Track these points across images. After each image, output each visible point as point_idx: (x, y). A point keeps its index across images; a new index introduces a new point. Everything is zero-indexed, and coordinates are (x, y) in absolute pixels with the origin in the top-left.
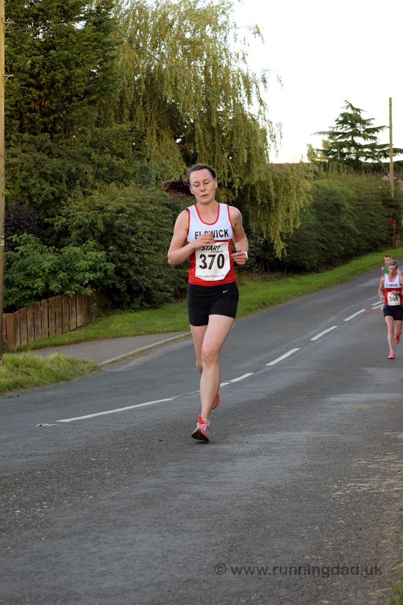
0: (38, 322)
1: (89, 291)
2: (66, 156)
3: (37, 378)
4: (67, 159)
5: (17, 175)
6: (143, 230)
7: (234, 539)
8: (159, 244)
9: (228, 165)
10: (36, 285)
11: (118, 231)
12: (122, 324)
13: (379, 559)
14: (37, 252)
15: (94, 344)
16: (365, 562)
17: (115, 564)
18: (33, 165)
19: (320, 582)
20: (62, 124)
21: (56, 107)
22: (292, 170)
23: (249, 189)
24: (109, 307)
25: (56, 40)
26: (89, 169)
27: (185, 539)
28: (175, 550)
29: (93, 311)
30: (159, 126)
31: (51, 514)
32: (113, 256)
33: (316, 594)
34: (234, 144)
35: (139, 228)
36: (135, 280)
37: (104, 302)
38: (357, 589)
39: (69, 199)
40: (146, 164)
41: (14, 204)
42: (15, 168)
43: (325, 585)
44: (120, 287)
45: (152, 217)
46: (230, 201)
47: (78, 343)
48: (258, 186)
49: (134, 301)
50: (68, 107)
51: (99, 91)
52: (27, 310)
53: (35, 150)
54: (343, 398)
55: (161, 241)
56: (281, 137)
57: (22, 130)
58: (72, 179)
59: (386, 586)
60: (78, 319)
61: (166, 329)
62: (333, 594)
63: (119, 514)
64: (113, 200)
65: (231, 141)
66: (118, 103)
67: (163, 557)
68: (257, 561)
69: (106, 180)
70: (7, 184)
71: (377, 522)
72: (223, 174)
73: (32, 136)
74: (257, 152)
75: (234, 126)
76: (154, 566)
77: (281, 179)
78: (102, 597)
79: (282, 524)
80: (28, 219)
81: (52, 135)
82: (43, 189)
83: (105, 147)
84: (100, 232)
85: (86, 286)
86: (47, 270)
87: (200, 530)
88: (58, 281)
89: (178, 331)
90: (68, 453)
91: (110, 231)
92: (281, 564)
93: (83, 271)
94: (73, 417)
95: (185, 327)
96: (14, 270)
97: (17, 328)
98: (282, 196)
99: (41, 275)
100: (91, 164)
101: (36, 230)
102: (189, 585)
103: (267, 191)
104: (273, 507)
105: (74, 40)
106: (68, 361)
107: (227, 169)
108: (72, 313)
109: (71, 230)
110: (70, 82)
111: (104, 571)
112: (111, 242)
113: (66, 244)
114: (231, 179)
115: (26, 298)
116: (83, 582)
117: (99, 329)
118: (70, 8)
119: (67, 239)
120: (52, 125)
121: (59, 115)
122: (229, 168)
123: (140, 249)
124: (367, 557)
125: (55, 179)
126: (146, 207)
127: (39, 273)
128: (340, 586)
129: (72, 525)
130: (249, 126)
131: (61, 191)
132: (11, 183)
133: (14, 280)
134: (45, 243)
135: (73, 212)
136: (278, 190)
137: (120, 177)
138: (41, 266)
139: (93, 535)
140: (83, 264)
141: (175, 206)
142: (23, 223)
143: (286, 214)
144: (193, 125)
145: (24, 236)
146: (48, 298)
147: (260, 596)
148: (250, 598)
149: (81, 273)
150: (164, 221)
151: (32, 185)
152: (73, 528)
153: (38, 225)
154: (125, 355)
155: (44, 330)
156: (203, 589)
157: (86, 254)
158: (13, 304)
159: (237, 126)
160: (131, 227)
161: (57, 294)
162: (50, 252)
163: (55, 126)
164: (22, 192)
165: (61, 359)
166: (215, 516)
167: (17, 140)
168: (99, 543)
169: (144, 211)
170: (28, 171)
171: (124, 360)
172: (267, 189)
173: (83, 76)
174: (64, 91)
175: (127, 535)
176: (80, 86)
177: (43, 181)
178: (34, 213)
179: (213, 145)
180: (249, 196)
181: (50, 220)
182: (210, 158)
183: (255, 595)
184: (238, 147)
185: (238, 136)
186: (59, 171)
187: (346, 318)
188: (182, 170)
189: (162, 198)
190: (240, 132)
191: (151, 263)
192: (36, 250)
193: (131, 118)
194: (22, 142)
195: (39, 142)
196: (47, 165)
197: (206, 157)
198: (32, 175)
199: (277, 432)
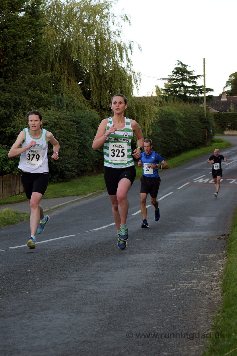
2: (14, 92)
4: (14, 93)
6: (59, 135)
7: (112, 317)
8: (68, 144)
9: (109, 97)
13: (197, 328)
16: (188, 330)
17: (41, 332)
19: (162, 341)
20: (11, 73)
21: (8, 62)
22: (147, 101)
25: (7, 23)
26: (27, 99)
27: (83, 317)
28: (77, 324)
30: (68, 74)
31: (4, 302)
33: (159, 349)
34: (113, 85)
36: (54, 165)
38: (183, 346)
39: (15, 117)
40: (60, 97)
43: (165, 343)
45: (65, 128)
47: (21, 202)
49: (54, 177)
50: (15, 63)
51: (33, 54)
54: (176, 234)
55: (70, 142)
56: (140, 81)
58: (17, 105)
59: (200, 344)
60: (21, 188)
61: (72, 194)
62: (169, 349)
63: (44, 302)
65: (111, 83)
66: (44, 60)
67: (70, 328)
68: (125, 329)
69: (37, 106)
71: (196, 306)
72: (106, 103)
75: (113, 75)
76: (64, 333)
77: (140, 106)
78: (33, 351)
79: (140, 308)
81: (5, 79)
83: (37, 86)
86: (2, 159)
87: (92, 312)
88: (8, 165)
89: (80, 195)
92: (139, 331)
94: (17, 246)
95: (84, 193)
98: (141, 116)
100: (29, 96)
102: (85, 344)
103: (132, 113)
104: (135, 298)
105: (18, 23)
106: (15, 213)
107: (109, 99)
108: (17, 184)
109: (16, 135)
110: (15, 48)
111: (34, 336)
116: (22, 343)
118: (16, 4)
120: (5, 73)
121: (9, 67)
124: (189, 327)
125: (7, 105)
126: (61, 122)
128: (173, 344)
129: (15, 309)
130: (121, 74)
131: (11, 112)
134: (1, 143)
135: (18, 125)
136: (139, 112)
137: (45, 104)
139: (28, 315)
141: (77, 121)
143: (143, 126)
144: (88, 74)
146: (2, 176)
147: (127, 350)
148: (121, 351)
150: (71, 130)
152: (16, 310)
154: (48, 209)
156: (93, 346)
159: (114, 75)
161: (8, 173)
162: (4, 148)
163: (7, 74)
165: (10, 211)
166: (100, 303)
168: (32, 319)
169: (59, 124)
171: (47, 212)
172: (132, 112)
173: (23, 44)
174: (12, 53)
175: (49, 315)
176: (22, 50)
179: (100, 86)
181: (4, 129)
182: (98, 93)
183: (124, 349)
184: (115, 87)
185: (115, 80)
186: (9, 100)
187: (178, 188)
188: (82, 100)
189: (70, 117)
190: (116, 78)
191: (63, 155)
193: (52, 69)
196: (2, 97)
197: (96, 93)
199: (137, 254)
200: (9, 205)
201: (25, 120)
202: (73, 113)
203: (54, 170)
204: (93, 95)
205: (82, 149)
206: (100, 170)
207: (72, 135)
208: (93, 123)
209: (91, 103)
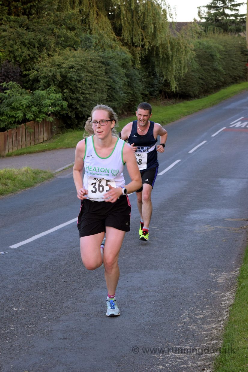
0: (20, 138)
1: (51, 119)
2: (38, 31)
3: (12, 187)
5: (7, 43)
6: (86, 79)
8: (96, 88)
9: (142, 34)
10: (18, 115)
11: (70, 80)
12: (72, 139)
14: (18, 93)
15: (53, 153)
18: (17, 37)
20: (36, 9)
22: (182, 37)
23: (155, 49)
24: (65, 127)
26: (52, 40)
29: (54, 130)
30: (98, 8)
32: (67, 96)
34: (145, 21)
35: (83, 78)
36: (80, 111)
37: (61, 124)
39: (39, 59)
40: (88, 36)
41: (4, 62)
42: (5, 38)
44: (71, 115)
45: (92, 70)
46: (143, 56)
47: (44, 151)
48: (161, 47)
49: (80, 123)
52: (12, 130)
53: (18, 27)
55: (98, 85)
56: (176, 15)
57: (10, 14)
58: (42, 46)
60: (44, 136)
64: (67, 59)
65: (143, 18)
69: (63, 46)
72: (138, 39)
73: (16, 17)
74: (160, 25)
75: (145, 8)
77: (175, 43)
80: (14, 72)
81: (29, 17)
82: (23, 52)
83: (62, 24)
84: (58, 80)
85: (49, 115)
86: (25, 106)
88: (31, 112)
91: (65, 80)
93: (47, 106)
96: (4, 105)
97: (6, 142)
98: (175, 53)
99: (21, 108)
100: (54, 35)
101: (18, 79)
103: (166, 50)
106: (34, 172)
107: (141, 36)
108: (41, 131)
109: (40, 79)
112: (66, 87)
113: (37, 88)
114: (143, 43)
115: (11, 123)
117: (57, 142)
119: (38, 84)
120: (29, 9)
121: (33, 4)
122: (142, 36)
123: (84, 91)
125: (31, 45)
126: (88, 64)
127: (19, 107)
130: (155, 9)
131: (34, 53)
132: (2, 48)
133: (4, 112)
134: (23, 87)
135: (42, 68)
136: (173, 49)
137: (72, 44)
138: (22, 102)
140: (48, 102)
141: (106, 62)
142: (10, 74)
143: (178, 65)
144: (119, 7)
145: (10, 83)
146: (25, 122)
150: (100, 72)
151: (17, 49)
153: (20, 75)
155: (23, 143)
157: (49, 95)
158: (3, 127)
159: (147, 9)
160: (78, 78)
161: (31, 120)
162: (27, 93)
163: (31, 10)
164: (10, 54)
165: (29, 172)
169: (86, 67)
170: (14, 41)
171: (70, 168)
172: (166, 48)
177: (23, 47)
178: (17, 68)
179: (132, 21)
180: (155, 53)
181: (27, 72)
182: (130, 29)
184: (147, 23)
185: (148, 15)
186: (33, 40)
187: (213, 134)
188: (113, 38)
189: (98, 58)
190: (149, 13)
191: (91, 100)
192: (18, 92)
193: (80, 3)
194: (10, 21)
195: (20, 21)
196: (25, 37)
197: (128, 28)
198: (16, 43)
199: (143, 269)
200: (32, 155)
201: (50, 62)
202: (101, 54)
203: (81, 116)
204: (124, 31)
205: (111, 92)
206: (131, 111)
207: (100, 78)
208: (124, 62)
209: (122, 40)
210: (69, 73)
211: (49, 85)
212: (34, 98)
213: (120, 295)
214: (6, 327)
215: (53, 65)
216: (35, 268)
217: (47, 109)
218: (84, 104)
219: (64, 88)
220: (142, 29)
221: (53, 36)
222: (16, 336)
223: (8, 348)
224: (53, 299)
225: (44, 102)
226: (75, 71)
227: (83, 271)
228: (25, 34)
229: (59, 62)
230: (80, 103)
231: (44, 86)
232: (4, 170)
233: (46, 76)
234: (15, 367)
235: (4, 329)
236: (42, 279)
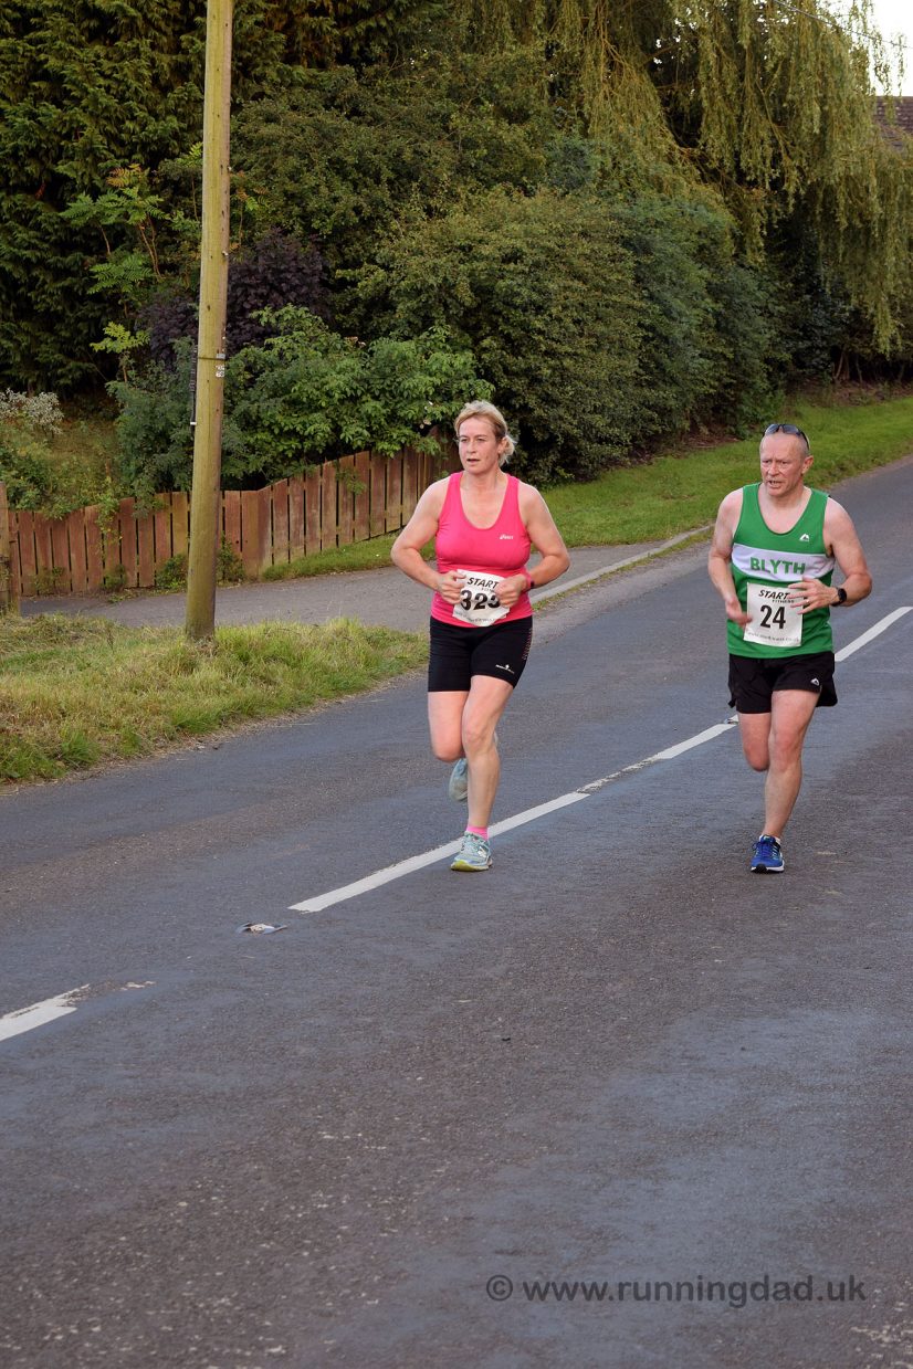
0: (315, 513)
1: (432, 445)
2: (391, 121)
3: (290, 691)
4: (395, 127)
5: (277, 165)
6: (563, 301)
8: (598, 334)
9: (774, 137)
10: (311, 429)
11: (504, 303)
14: (316, 349)
18: (314, 142)
20: (386, 43)
23: (821, 196)
26: (442, 157)
30: (616, 43)
32: (491, 362)
34: (789, 90)
35: (554, 297)
36: (540, 417)
39: (395, 225)
40: (577, 141)
41: (267, 233)
42: (272, 148)
45: (586, 270)
46: (775, 222)
48: (842, 188)
49: (537, 463)
50: (400, 3)
52: (288, 484)
53: (320, 106)
55: (606, 325)
56: (902, 71)
57: (291, 58)
58: (405, 176)
60: (407, 506)
61: (607, 536)
64: (496, 228)
65: (781, 79)
69: (482, 177)
70: (254, 186)
72: (760, 159)
73: (314, 71)
74: (843, 107)
75: (791, 47)
77: (897, 173)
80: (300, 270)
81: (361, 70)
82: (336, 200)
83: (482, 98)
84: (462, 305)
85: (425, 432)
86: (337, 395)
88: (361, 419)
89: (635, 542)
90: (276, 1096)
91: (486, 301)
93: (418, 398)
95: (648, 532)
96: (261, 390)
97: (267, 526)
98: (896, 213)
99: (324, 404)
100: (448, 139)
101: (316, 296)
103: (861, 199)
106: (368, 639)
107: (772, 146)
108: (391, 494)
109: (395, 299)
112: (488, 328)
113: (384, 330)
114: (778, 171)
115: (287, 456)
119: (387, 318)
120: (362, 43)
121: (377, 22)
122: (777, 142)
123: (555, 346)
125: (365, 174)
126: (572, 246)
127: (318, 400)
130: (827, 47)
131: (376, 204)
132: (262, 184)
133: (262, 416)
134: (336, 327)
135: (403, 257)
136: (889, 198)
137: (515, 171)
138: (323, 384)
140: (421, 382)
141: (640, 240)
142: (287, 281)
144: (694, 38)
145: (287, 312)
146: (338, 457)
149: (416, 403)
150: (614, 277)
151: (313, 188)
153: (323, 283)
155: (325, 531)
157: (427, 357)
158: (257, 470)
159: (799, 47)
160: (535, 296)
161: (359, 449)
162: (345, 349)
163: (368, 46)
164: (287, 204)
165: (352, 635)
167: (279, 80)
169: (565, 256)
170: (303, 156)
172: (861, 195)
177: (337, 181)
178: (313, 255)
179: (740, 91)
180: (819, 209)
181: (348, 274)
182: (731, 120)
184: (797, 97)
185: (800, 70)
186: (374, 157)
188: (664, 148)
189: (611, 223)
190: (806, 62)
191: (578, 379)
192: (313, 345)
193: (551, 21)
194: (291, 85)
195: (330, 86)
196: (345, 143)
197: (723, 117)
198: (312, 163)
199: (794, 1006)
200: (359, 576)
201: (432, 238)
202: (619, 208)
203: (540, 439)
204: (708, 126)
205: (653, 350)
206: (726, 425)
207: (614, 298)
208: (705, 241)
209: (702, 160)
210: (502, 277)
211: (428, 322)
212: (373, 368)
213: (715, 1099)
214: (297, 1200)
215: (447, 248)
216: (393, 987)
217: (417, 410)
218: (555, 392)
219: (481, 333)
220: (774, 121)
221: (447, 143)
222: (339, 1233)
223: (311, 1277)
224: (465, 1103)
225: (408, 384)
226: (523, 272)
227: (571, 1004)
228: (344, 131)
229: (467, 238)
230: (538, 388)
231: (410, 323)
232: (262, 627)
233: (419, 286)
234: (339, 1349)
235: (293, 1208)
236: (419, 1027)
